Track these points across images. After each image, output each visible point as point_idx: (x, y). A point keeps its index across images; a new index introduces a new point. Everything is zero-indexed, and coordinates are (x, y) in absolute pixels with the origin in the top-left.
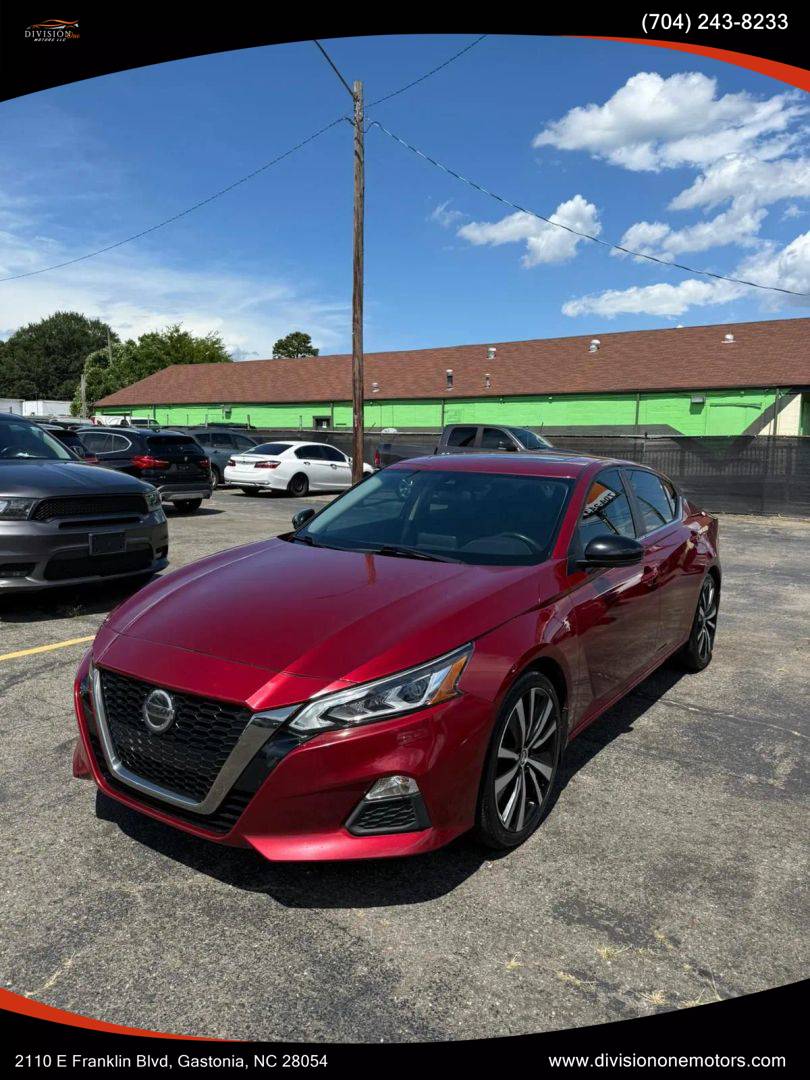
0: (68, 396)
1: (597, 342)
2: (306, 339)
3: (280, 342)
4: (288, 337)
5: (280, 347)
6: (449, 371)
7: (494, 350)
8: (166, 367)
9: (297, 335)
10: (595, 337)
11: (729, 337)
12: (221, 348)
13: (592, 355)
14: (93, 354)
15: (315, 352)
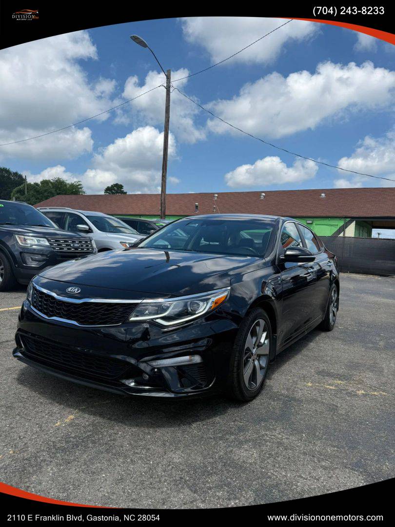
1: (264, 194)
2: (121, 187)
3: (108, 187)
4: (112, 186)
5: (108, 190)
6: (197, 204)
7: (217, 195)
8: (54, 196)
9: (116, 185)
11: (323, 195)
12: (81, 188)
13: (261, 200)
15: (126, 193)
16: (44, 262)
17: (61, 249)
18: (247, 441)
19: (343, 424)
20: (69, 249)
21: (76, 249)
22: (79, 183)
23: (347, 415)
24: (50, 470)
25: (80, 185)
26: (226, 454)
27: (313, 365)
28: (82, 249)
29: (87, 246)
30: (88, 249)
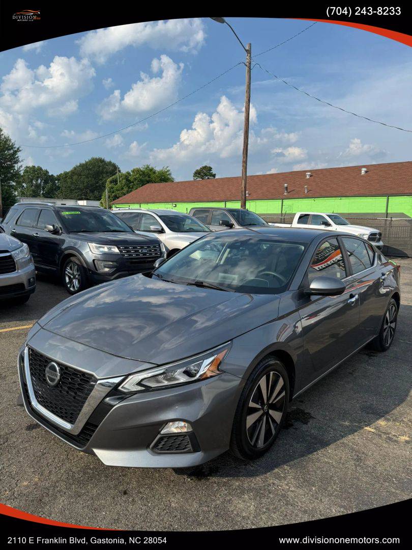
0: (99, 199)
1: (365, 169)
2: (210, 169)
3: (197, 171)
4: (201, 168)
5: (198, 173)
6: (286, 185)
7: (310, 173)
8: (145, 184)
9: (205, 167)
10: (364, 167)
12: (170, 174)
13: (363, 176)
14: (111, 178)
15: (214, 176)
16: (115, 269)
17: (130, 255)
18: (250, 490)
19: (364, 479)
20: (137, 255)
21: (144, 254)
22: (168, 169)
23: (374, 467)
24: (62, 501)
25: (168, 171)
26: (223, 503)
27: (362, 397)
28: (151, 254)
29: (155, 250)
30: (156, 254)
